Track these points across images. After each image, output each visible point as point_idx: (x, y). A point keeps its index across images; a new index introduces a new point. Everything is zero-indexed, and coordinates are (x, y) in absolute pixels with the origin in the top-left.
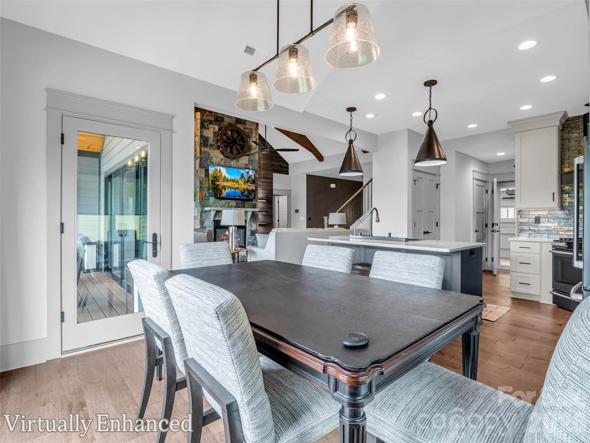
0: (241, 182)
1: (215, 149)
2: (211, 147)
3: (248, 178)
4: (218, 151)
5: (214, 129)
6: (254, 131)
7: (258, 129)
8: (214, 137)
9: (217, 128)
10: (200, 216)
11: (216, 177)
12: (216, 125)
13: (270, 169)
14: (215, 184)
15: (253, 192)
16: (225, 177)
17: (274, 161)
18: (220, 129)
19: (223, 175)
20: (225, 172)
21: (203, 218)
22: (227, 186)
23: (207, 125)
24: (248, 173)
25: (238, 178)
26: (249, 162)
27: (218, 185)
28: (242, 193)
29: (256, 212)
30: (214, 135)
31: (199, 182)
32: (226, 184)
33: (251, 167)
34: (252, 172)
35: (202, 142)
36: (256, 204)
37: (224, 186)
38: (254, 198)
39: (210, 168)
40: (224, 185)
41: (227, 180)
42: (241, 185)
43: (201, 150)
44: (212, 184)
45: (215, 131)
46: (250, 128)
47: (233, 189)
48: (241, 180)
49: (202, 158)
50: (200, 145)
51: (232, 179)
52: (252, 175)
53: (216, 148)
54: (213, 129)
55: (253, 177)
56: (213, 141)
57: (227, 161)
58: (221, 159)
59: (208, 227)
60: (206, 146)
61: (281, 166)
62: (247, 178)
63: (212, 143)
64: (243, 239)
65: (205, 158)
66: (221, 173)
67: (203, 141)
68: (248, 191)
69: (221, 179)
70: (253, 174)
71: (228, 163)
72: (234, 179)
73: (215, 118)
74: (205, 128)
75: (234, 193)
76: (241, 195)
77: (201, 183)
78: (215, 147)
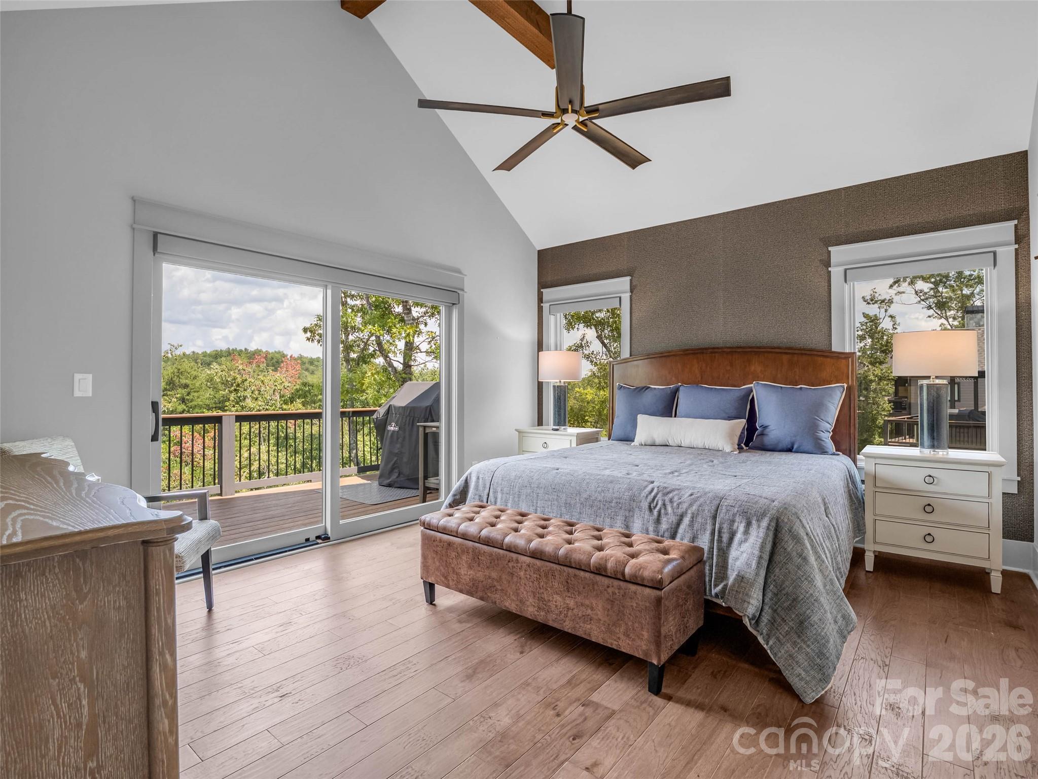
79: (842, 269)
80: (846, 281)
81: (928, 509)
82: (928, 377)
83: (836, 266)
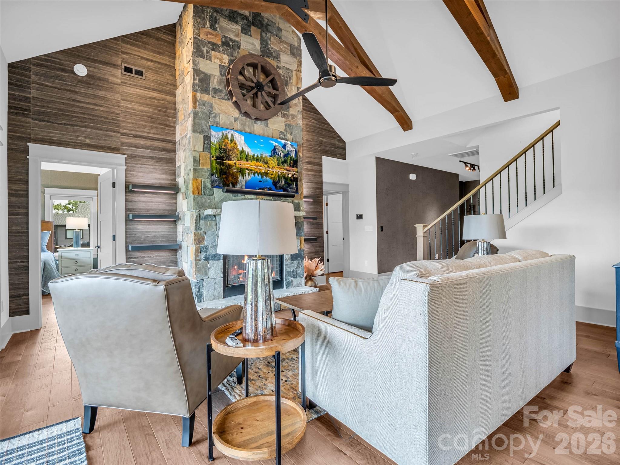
0: (273, 162)
1: (223, 99)
2: (215, 93)
3: (285, 156)
4: (230, 103)
5: (221, 60)
6: (294, 73)
7: (301, 72)
8: (222, 75)
9: (226, 59)
10: (196, 226)
11: (225, 150)
12: (224, 54)
13: (318, 149)
14: (222, 164)
15: (293, 181)
16: (242, 151)
17: (323, 136)
18: (231, 62)
19: (240, 148)
20: (243, 142)
21: (201, 229)
22: (247, 169)
23: (207, 50)
24: (284, 146)
25: (267, 154)
26: (285, 128)
27: (230, 166)
28: (275, 184)
29: (300, 217)
30: (221, 71)
31: (192, 160)
32: (244, 164)
33: (289, 136)
34: (292, 145)
35: (196, 81)
36: (299, 202)
37: (241, 169)
38: (297, 192)
39: (212, 132)
40: (242, 166)
41: (247, 158)
42: (273, 167)
43: (194, 97)
44: (217, 163)
45: (223, 64)
46: (287, 68)
47: (258, 174)
48: (272, 158)
49: (198, 113)
50: (193, 88)
51: (256, 155)
52: (291, 151)
53: (226, 97)
54: (219, 60)
55: (293, 155)
56: (220, 82)
57: (247, 123)
58: (236, 120)
59: (212, 247)
60: (205, 90)
61: (334, 146)
62: (282, 156)
63: (217, 87)
64: (278, 266)
65: (203, 113)
66: (235, 144)
67: (199, 80)
68: (286, 179)
69: (235, 155)
70: (293, 149)
71: (249, 127)
72: (259, 155)
73: (223, 39)
74: (202, 56)
75: (260, 181)
76: (273, 187)
77: (195, 160)
78: (223, 95)
79: (49, 195)
80: (50, 199)
81: (76, 262)
82: (76, 229)
83: (47, 194)
